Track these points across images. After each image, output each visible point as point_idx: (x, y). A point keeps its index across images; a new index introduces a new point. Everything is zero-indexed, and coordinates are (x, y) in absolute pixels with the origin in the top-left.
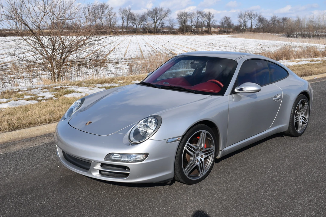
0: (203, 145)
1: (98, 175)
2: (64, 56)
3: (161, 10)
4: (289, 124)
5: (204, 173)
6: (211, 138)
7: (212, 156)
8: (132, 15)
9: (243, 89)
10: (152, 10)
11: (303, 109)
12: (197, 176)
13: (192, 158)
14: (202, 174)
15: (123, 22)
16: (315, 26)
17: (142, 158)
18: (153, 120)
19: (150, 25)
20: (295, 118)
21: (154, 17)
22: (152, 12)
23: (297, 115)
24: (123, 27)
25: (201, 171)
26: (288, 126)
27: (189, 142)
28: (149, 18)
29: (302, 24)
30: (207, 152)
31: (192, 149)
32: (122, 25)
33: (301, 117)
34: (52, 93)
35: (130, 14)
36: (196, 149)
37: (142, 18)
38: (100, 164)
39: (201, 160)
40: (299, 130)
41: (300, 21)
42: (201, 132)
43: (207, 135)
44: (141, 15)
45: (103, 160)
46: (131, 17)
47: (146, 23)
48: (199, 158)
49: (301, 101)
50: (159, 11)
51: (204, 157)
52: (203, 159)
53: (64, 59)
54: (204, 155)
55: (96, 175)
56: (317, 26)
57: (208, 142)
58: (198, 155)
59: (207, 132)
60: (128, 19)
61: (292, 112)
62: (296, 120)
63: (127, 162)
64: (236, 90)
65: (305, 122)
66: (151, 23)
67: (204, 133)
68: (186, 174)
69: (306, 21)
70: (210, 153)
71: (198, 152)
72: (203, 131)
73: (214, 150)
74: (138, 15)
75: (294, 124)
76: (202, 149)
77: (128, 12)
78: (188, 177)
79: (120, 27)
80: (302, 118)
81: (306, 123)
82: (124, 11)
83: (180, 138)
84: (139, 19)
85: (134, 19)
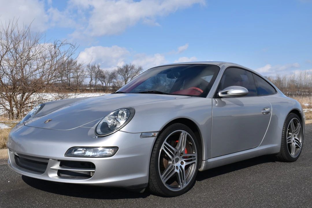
0: (183, 149)
1: (56, 177)
2: (25, 98)
3: (132, 67)
4: (282, 145)
5: (185, 185)
6: (192, 142)
7: (194, 165)
8: (101, 72)
9: (228, 93)
10: (122, 67)
11: (295, 129)
12: (176, 187)
13: (170, 162)
14: (183, 186)
15: (91, 80)
16: (297, 86)
17: (111, 153)
18: (125, 112)
19: (120, 83)
20: (287, 138)
21: (125, 75)
22: (122, 69)
23: (289, 135)
24: (91, 86)
25: (182, 182)
26: (280, 147)
27: (167, 141)
28: (119, 75)
29: (282, 83)
30: (189, 159)
31: (171, 152)
32: (90, 82)
33: (293, 139)
34: (9, 125)
35: (99, 71)
36: (175, 152)
37: (111, 75)
38: (59, 163)
39: (181, 167)
40: (293, 154)
41: (280, 81)
42: (181, 132)
43: (188, 137)
44: (111, 72)
45: (63, 157)
46: (100, 74)
47: (116, 81)
48: (179, 164)
49: (292, 119)
50: (130, 69)
51: (185, 164)
52: (183, 167)
53: (25, 100)
54: (184, 162)
55: (53, 177)
56: (299, 86)
57: (189, 148)
58: (177, 160)
59: (187, 133)
60: (96, 78)
61: (283, 131)
62: (288, 141)
63: (93, 157)
64: (220, 94)
65: (299, 146)
66: (121, 81)
67: (184, 135)
68: (164, 182)
69: (287, 79)
70: (191, 160)
71: (177, 157)
72: (183, 132)
73: (196, 158)
74: (107, 73)
75: (286, 146)
76: (182, 153)
77: (97, 70)
78: (165, 185)
79: (88, 86)
80: (295, 140)
81: (301, 148)
82: (92, 68)
83: (156, 134)
84: (108, 77)
85: (104, 77)
